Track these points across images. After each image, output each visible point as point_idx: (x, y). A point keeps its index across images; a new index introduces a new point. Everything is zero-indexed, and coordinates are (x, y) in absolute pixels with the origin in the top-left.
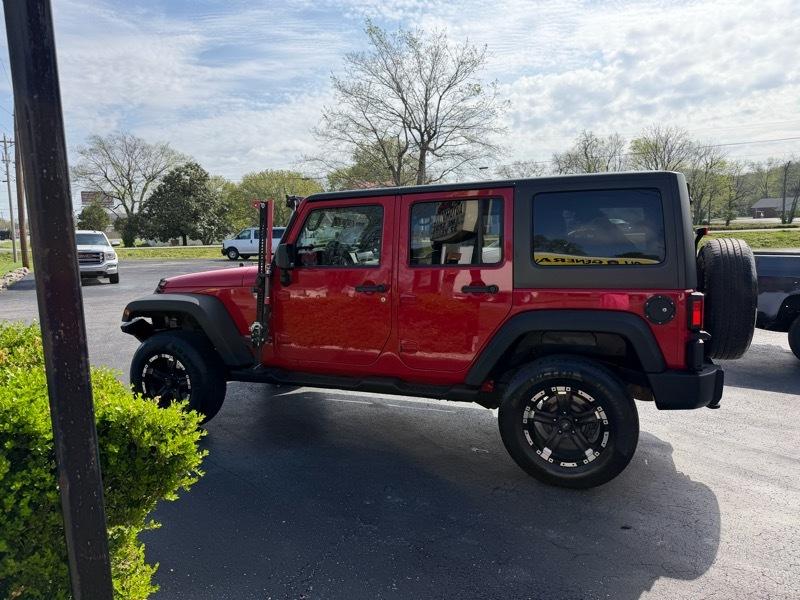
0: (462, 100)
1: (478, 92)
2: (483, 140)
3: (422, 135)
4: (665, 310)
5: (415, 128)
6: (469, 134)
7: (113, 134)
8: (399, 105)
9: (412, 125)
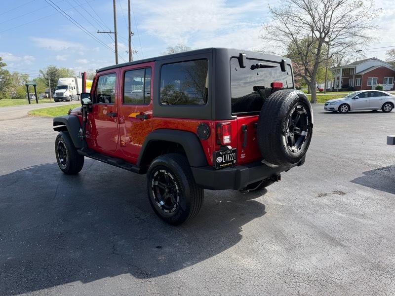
0: (350, 11)
1: (361, 5)
2: (362, 35)
3: (321, 34)
4: (205, 132)
5: (317, 30)
6: (351, 31)
7: (178, 45)
8: (308, 18)
9: (315, 28)
